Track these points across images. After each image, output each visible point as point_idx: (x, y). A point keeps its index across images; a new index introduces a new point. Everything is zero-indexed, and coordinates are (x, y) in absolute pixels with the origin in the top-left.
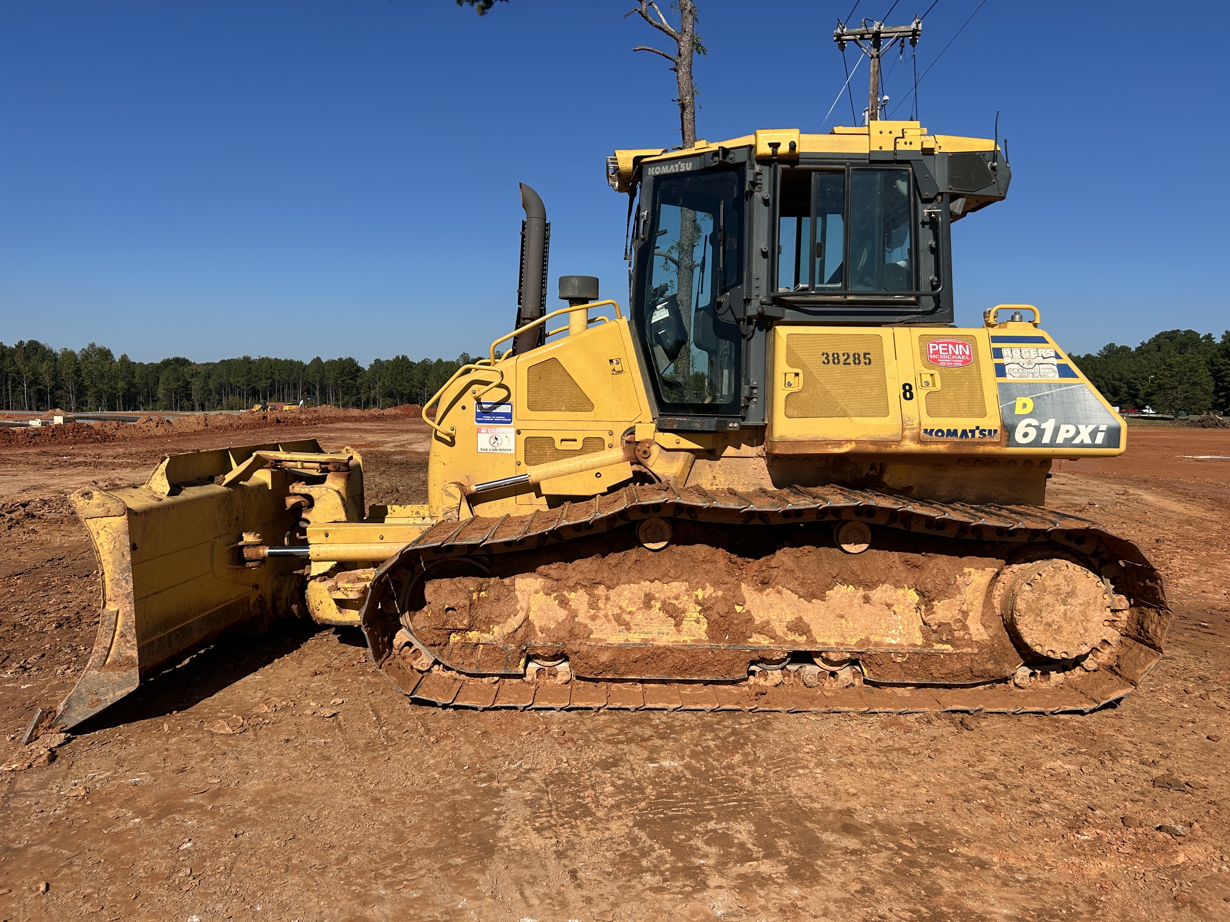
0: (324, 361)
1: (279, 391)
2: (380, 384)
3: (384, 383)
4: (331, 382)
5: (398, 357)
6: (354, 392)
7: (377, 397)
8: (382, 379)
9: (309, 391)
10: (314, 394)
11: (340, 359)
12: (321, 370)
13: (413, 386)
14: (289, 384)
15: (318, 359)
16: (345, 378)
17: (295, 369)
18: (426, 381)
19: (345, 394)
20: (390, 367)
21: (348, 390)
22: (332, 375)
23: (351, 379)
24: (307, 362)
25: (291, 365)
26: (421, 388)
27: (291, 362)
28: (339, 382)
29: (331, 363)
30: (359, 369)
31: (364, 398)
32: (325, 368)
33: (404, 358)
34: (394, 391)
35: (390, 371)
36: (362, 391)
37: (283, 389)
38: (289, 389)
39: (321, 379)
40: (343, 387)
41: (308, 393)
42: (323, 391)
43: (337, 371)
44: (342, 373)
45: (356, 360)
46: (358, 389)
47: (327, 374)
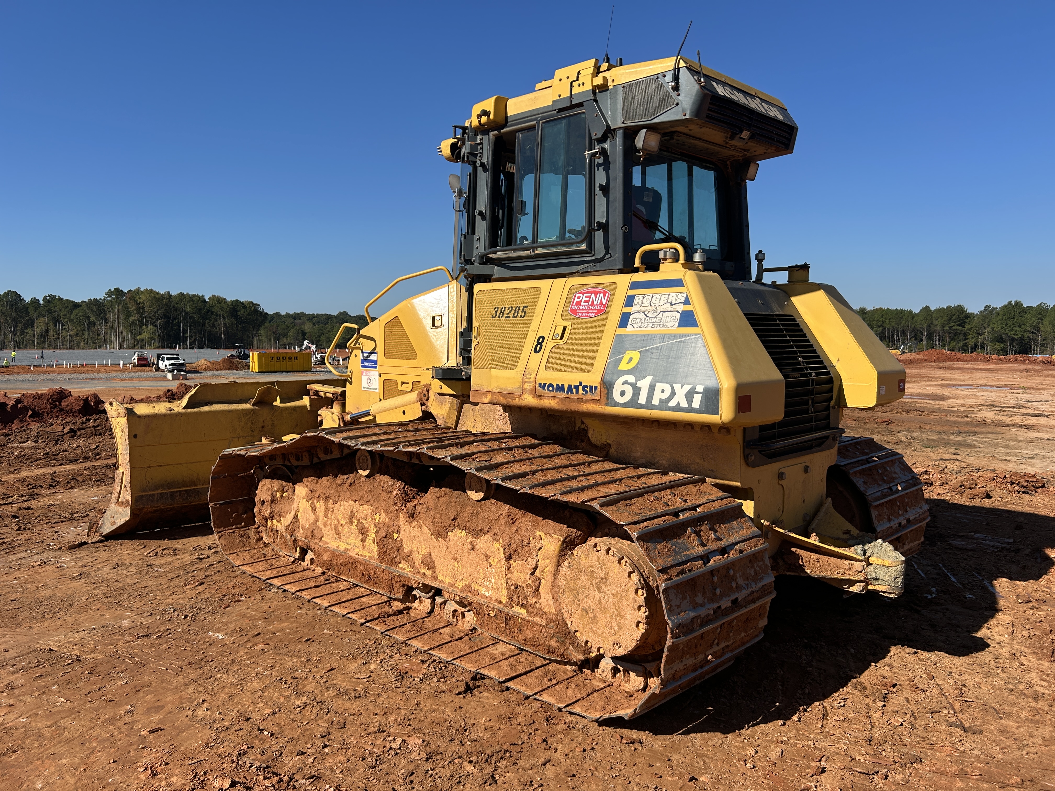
0: (932, 309)
1: (888, 338)
2: (989, 329)
3: (993, 328)
4: (938, 328)
5: (1010, 303)
6: (961, 337)
7: (986, 342)
8: (991, 325)
9: (917, 337)
10: (922, 340)
11: (949, 307)
12: (929, 317)
13: (1026, 331)
14: (898, 331)
15: (927, 308)
16: (953, 324)
17: (904, 317)
18: (1041, 326)
19: (952, 339)
20: (1001, 313)
21: (954, 336)
22: (939, 322)
23: (959, 325)
24: (916, 310)
25: (900, 314)
26: (1034, 333)
27: (902, 311)
28: (946, 328)
29: (940, 311)
30: (968, 316)
31: (971, 343)
32: (934, 315)
33: (1017, 303)
34: (1004, 336)
35: (1000, 317)
36: (969, 336)
37: (893, 335)
38: (898, 336)
39: (929, 326)
40: (950, 333)
41: (916, 339)
42: (930, 337)
43: (945, 318)
44: (949, 320)
45: (966, 307)
46: (965, 335)
47: (935, 322)
